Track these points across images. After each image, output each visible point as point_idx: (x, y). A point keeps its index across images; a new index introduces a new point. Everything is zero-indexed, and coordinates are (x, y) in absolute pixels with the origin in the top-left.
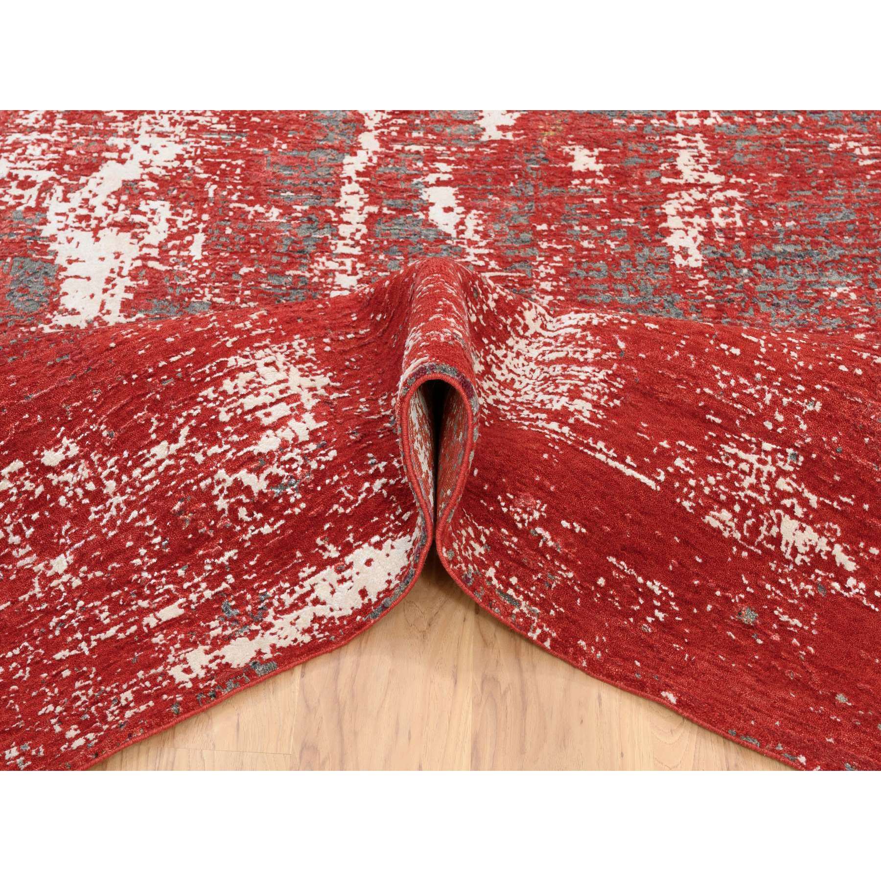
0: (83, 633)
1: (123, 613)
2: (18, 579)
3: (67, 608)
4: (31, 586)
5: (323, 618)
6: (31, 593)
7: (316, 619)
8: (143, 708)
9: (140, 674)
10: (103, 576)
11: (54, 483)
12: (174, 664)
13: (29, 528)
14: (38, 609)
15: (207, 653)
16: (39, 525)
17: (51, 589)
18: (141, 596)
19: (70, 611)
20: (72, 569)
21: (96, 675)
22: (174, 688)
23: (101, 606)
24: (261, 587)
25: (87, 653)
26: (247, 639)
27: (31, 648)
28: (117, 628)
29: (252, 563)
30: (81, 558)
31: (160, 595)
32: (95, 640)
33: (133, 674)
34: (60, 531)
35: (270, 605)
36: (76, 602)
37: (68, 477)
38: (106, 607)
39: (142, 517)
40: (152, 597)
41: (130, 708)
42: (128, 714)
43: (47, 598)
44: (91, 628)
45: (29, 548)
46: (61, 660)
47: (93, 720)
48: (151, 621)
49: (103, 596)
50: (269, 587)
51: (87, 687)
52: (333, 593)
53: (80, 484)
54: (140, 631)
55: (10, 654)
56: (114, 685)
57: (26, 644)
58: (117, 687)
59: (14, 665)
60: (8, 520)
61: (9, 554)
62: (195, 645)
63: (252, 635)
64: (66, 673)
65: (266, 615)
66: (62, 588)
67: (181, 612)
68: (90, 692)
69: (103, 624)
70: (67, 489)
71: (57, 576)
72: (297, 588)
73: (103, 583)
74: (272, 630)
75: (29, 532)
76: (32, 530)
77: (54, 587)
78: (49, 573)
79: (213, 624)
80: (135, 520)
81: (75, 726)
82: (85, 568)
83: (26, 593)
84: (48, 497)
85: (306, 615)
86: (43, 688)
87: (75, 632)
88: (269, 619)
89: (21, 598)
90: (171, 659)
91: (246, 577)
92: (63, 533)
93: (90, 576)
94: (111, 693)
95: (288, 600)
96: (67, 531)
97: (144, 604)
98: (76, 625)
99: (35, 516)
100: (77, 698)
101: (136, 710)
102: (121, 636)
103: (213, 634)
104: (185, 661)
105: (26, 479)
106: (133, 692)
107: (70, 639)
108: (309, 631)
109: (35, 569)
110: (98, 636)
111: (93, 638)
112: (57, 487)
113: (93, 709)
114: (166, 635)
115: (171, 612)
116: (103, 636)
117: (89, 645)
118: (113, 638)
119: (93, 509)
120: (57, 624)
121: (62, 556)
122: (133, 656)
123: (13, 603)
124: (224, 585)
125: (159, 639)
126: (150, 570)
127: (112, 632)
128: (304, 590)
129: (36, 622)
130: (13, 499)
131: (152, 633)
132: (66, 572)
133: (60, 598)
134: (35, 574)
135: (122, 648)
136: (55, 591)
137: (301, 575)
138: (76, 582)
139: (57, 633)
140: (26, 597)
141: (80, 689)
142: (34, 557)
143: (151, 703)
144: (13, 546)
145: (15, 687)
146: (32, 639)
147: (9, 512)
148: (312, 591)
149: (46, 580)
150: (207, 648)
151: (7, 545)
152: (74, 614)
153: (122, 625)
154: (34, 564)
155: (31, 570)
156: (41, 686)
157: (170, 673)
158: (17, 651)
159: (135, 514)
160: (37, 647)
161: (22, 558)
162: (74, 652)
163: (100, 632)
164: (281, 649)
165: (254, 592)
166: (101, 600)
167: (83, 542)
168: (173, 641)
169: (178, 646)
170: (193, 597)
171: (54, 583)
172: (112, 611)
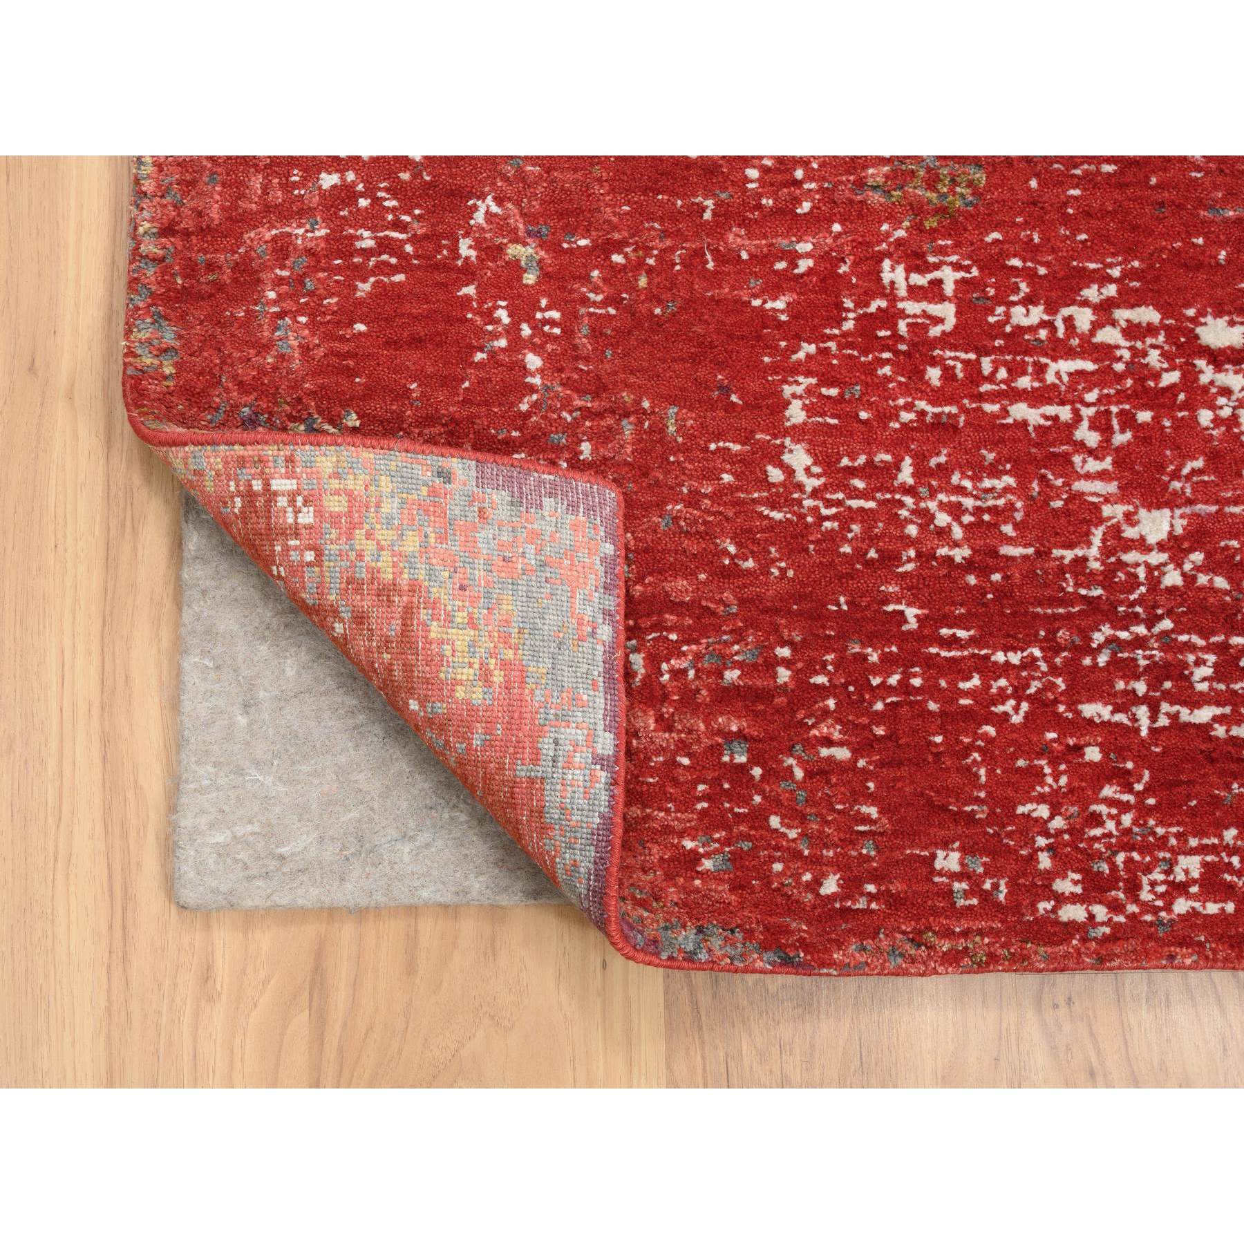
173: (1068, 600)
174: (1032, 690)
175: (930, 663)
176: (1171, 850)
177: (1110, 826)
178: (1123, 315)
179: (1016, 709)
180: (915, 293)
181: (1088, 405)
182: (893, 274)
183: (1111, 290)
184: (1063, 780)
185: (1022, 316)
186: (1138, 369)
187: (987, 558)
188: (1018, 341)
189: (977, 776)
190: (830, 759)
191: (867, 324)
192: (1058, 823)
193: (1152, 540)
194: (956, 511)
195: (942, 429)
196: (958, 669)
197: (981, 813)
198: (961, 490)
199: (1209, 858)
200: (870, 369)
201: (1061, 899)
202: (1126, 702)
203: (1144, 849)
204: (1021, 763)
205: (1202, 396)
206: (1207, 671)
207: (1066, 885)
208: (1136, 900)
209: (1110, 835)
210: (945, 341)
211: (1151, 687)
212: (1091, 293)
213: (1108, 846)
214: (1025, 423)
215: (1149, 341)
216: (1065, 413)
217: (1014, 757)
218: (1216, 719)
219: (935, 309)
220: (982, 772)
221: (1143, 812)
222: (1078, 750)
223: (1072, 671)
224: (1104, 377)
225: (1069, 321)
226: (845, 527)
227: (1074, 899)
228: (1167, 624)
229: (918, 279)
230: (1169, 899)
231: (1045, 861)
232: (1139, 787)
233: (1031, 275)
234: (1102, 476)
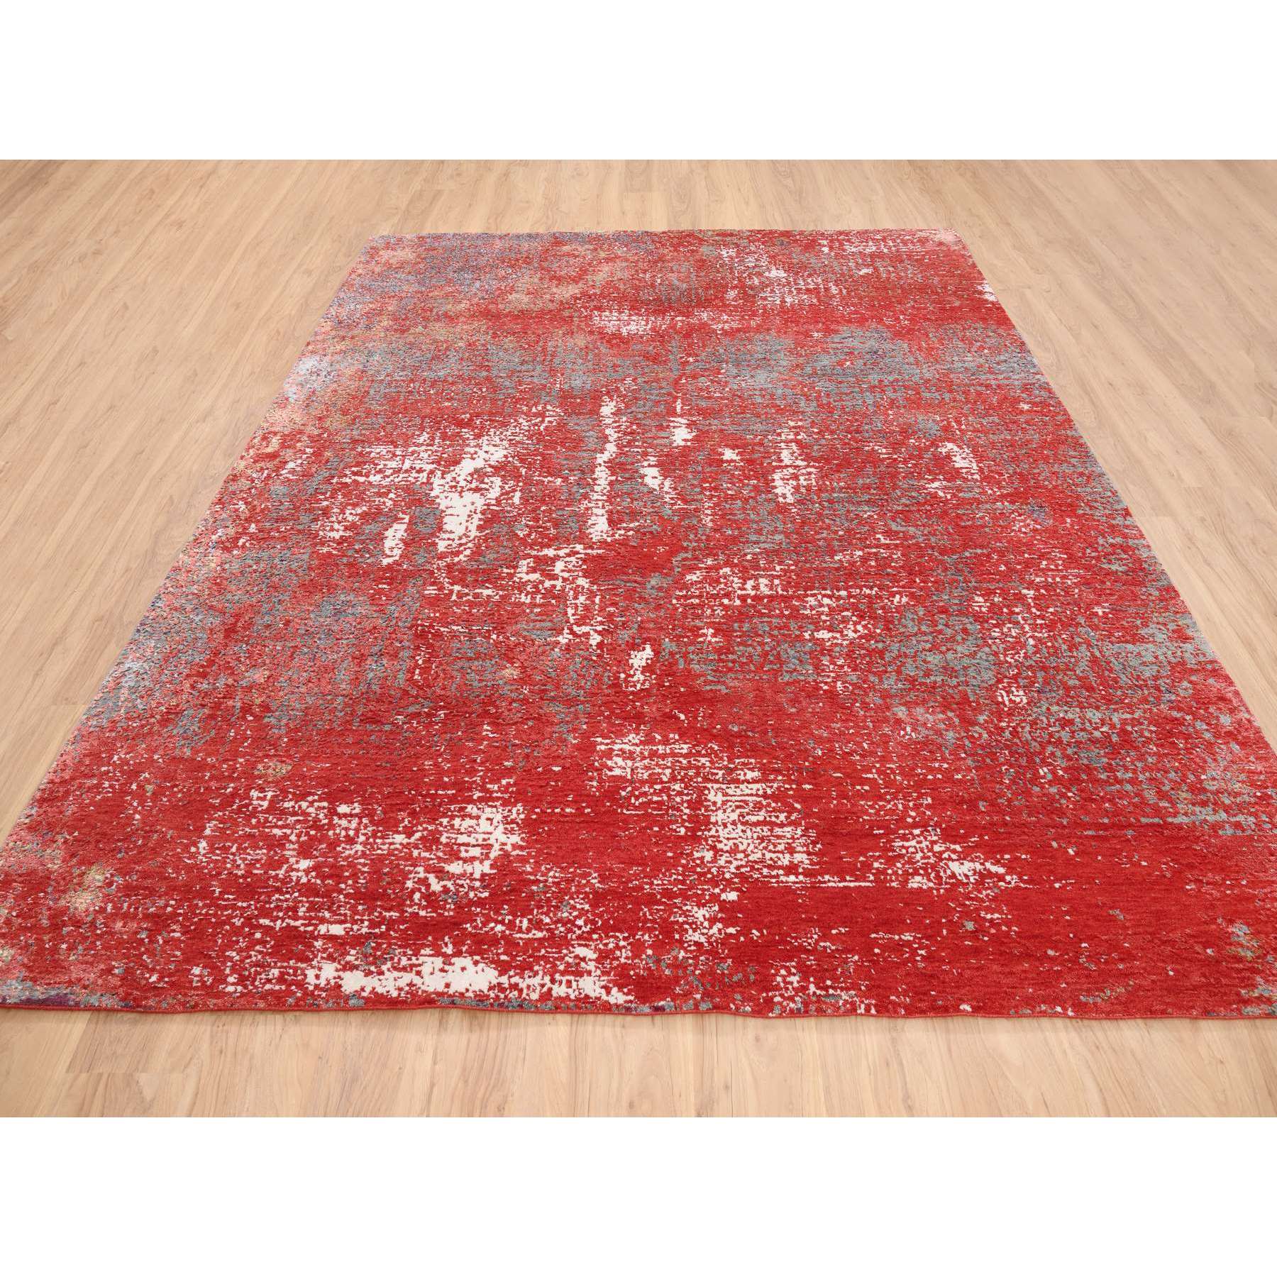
1: (313, 914)
2: (278, 860)
3: (288, 892)
4: (280, 868)
5: (414, 985)
6: (277, 872)
7: (411, 985)
8: (277, 987)
9: (292, 962)
10: (319, 885)
12: (313, 967)
14: (274, 884)
15: (337, 970)
16: (311, 838)
17: (289, 876)
18: (329, 909)
20: (307, 872)
21: (271, 948)
22: (301, 985)
23: (305, 903)
24: (396, 944)
25: (277, 929)
26: (363, 974)
27: (253, 907)
28: (303, 922)
29: (401, 927)
30: (315, 868)
31: (340, 915)
32: (287, 923)
33: (289, 959)
34: (318, 847)
35: (392, 959)
37: (343, 822)
38: (307, 905)
39: (364, 865)
40: (334, 913)
41: (271, 983)
42: (268, 987)
43: (283, 881)
44: (290, 914)
45: (296, 846)
46: (261, 925)
47: (247, 978)
48: (323, 929)
49: (311, 897)
50: (400, 947)
51: (260, 953)
52: (432, 974)
53: (347, 829)
54: (312, 932)
55: (241, 904)
56: (274, 960)
57: (253, 903)
58: (274, 962)
59: (237, 913)
60: (299, 827)
61: (284, 845)
62: (334, 960)
63: (368, 973)
64: (258, 935)
65: (384, 963)
66: (294, 879)
67: (343, 933)
68: (260, 957)
69: (298, 914)
70: (338, 828)
71: (298, 870)
72: (414, 958)
73: (317, 889)
74: (381, 977)
75: (303, 838)
77: (291, 876)
78: (295, 866)
79: (353, 952)
80: (360, 864)
81: (236, 976)
82: (314, 874)
83: (275, 870)
84: (326, 827)
85: (407, 977)
86: (240, 938)
87: (281, 911)
88: (384, 968)
89: (270, 872)
90: (314, 963)
91: (392, 933)
92: (319, 849)
93: (313, 881)
94: (268, 965)
95: (404, 961)
96: (321, 849)
97: (327, 915)
98: (285, 907)
99: (313, 833)
100: (250, 956)
101: (273, 986)
102: (302, 929)
103: (349, 958)
104: (320, 969)
105: (323, 813)
106: (280, 972)
107: (275, 914)
108: (400, 989)
109: (290, 860)
110: (290, 921)
111: (287, 920)
112: (334, 825)
113: (253, 970)
114: (324, 944)
115: (337, 930)
116: (292, 923)
117: (281, 924)
118: (296, 928)
119: (343, 845)
120: (277, 899)
121: (309, 860)
122: (297, 947)
123: (265, 873)
124: (377, 931)
125: (318, 944)
126: (347, 896)
127: (298, 923)
128: (417, 962)
129: (267, 892)
130: (309, 819)
131: (316, 939)
132: (304, 870)
133: (289, 884)
134: (287, 863)
135: (295, 938)
136: (290, 879)
137: (423, 952)
138: (303, 880)
139: (272, 906)
141: (256, 951)
142: (295, 853)
143: (283, 987)
144: (291, 842)
145: (228, 927)
146: (258, 901)
147: (303, 824)
148: (420, 965)
149: (290, 869)
150: (339, 967)
151: (287, 839)
152: (286, 899)
153: (307, 922)
154: (292, 857)
155: (288, 859)
156: (240, 936)
157: (307, 972)
158: (245, 905)
159: (362, 861)
160: (256, 908)
161: (289, 850)
162: (271, 924)
163: (293, 919)
164: (377, 993)
165: (390, 945)
166: (308, 899)
167: (325, 859)
168: (325, 950)
169: (325, 955)
170: (355, 927)
171: (293, 874)
172: (309, 910)
173: (268, 887)
174: (246, 915)
175: (218, 906)
176: (271, 967)
178: (316, 804)
179: (240, 921)
180: (259, 798)
181: (296, 829)
182: (254, 794)
183: (316, 797)
185: (286, 805)
186: (316, 820)
187: (249, 873)
188: (284, 812)
191: (240, 807)
193: (302, 868)
194: (244, 859)
195: (251, 836)
196: (225, 908)
197: (214, 954)
198: (249, 854)
199: (282, 970)
200: (236, 819)
202: (274, 920)
203: (262, 967)
204: (234, 939)
205: (332, 827)
206: (304, 909)
207: (231, 979)
208: (253, 985)
209: (252, 962)
210: (262, 812)
211: (285, 914)
212: (310, 798)
213: (251, 966)
214: (275, 835)
215: (322, 811)
216: (288, 831)
218: (302, 925)
219: (261, 803)
221: (266, 954)
222: (254, 934)
223: (261, 909)
224: (306, 821)
225: (300, 807)
226: (208, 864)
227: (233, 984)
228: (296, 894)
229: (261, 795)
230: (264, 984)
231: (228, 971)
232: (268, 947)
233: (294, 794)
234: (294, 850)
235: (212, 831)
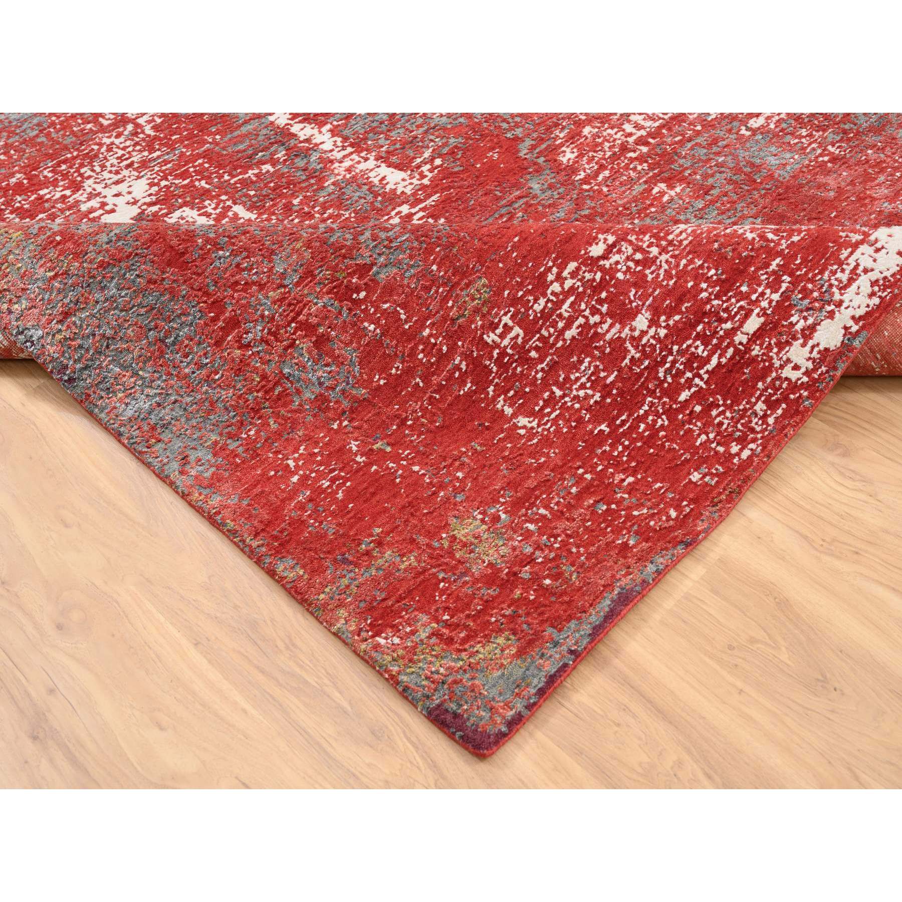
0: (690, 371)
1: (715, 341)
2: (613, 350)
3: (666, 357)
4: (627, 351)
5: (877, 281)
6: (629, 357)
7: (874, 283)
8: (780, 412)
9: (760, 385)
10: (681, 318)
11: (607, 266)
12: (782, 367)
13: (602, 306)
14: (642, 367)
15: (804, 345)
16: (609, 300)
17: (644, 346)
18: (721, 321)
19: (670, 358)
20: (653, 322)
21: (725, 400)
22: (794, 387)
23: (693, 343)
24: (815, 275)
25: (704, 386)
26: (829, 320)
27: (656, 401)
28: (716, 356)
29: (798, 262)
30: (656, 311)
31: (736, 314)
32: (705, 373)
33: (754, 387)
34: (629, 298)
35: (831, 286)
36: (672, 349)
37: (615, 258)
38: (698, 343)
39: (691, 262)
40: (731, 318)
41: (770, 416)
42: (771, 420)
43: (645, 356)
44: (695, 365)
45: (609, 321)
46: (686, 401)
47: (745, 436)
48: (740, 338)
49: (691, 334)
50: (821, 272)
51: (723, 412)
52: (875, 261)
53: (628, 258)
54: (737, 351)
55: (642, 412)
56: (744, 403)
57: (649, 399)
58: (747, 403)
59: (650, 418)
60: (583, 306)
61: (596, 333)
62: (788, 343)
63: (831, 315)
64: (698, 408)
65: (832, 294)
66: (653, 341)
67: (762, 320)
68: (728, 414)
69: (702, 357)
70: (619, 267)
71: (644, 333)
72: (844, 266)
73: (685, 323)
74: (845, 305)
75: (604, 309)
76: (606, 306)
77: (646, 344)
78: (637, 334)
79: (794, 319)
80: (686, 266)
81: (734, 443)
82: (663, 318)
83: (625, 358)
84: (607, 277)
85: (864, 282)
86: (687, 426)
87: (684, 373)
88: (837, 297)
89: (623, 365)
90: (777, 364)
91: (798, 273)
92: (632, 298)
93: (671, 323)
94: (745, 410)
95: (844, 277)
96: (635, 295)
97: (729, 325)
98: (682, 367)
99: (604, 295)
100: (721, 424)
101: (775, 415)
102: (724, 360)
103: (799, 327)
104: (789, 361)
105: (584, 272)
106: (763, 402)
107: (683, 381)
108: (873, 294)
109: (623, 335)
110: (705, 368)
111: (702, 372)
112: (611, 268)
113: (739, 426)
114: (761, 345)
115: (753, 324)
116: (709, 367)
117: (702, 379)
118: (719, 364)
119: (648, 272)
120: (665, 372)
121: (640, 315)
122: (744, 373)
123: (618, 371)
124: (784, 286)
125: (756, 351)
126: (717, 297)
127: (714, 361)
128: (852, 267)
129: (646, 378)
130: (581, 289)
131: (748, 349)
132: (649, 327)
133: (655, 350)
134: (625, 340)
135: (731, 371)
136: (649, 346)
137: (842, 257)
138: (663, 332)
139: (669, 380)
140: (627, 361)
141: (718, 415)
142: (618, 326)
143: (784, 406)
144: (598, 324)
145: (662, 434)
146: (652, 393)
147: (582, 300)
148: (858, 265)
149: (635, 341)
150: (801, 341)
151: (591, 327)
152: (675, 359)
153: (719, 352)
154: (620, 332)
155: (619, 337)
156: (684, 425)
157: (783, 376)
158: (646, 408)
159: (684, 262)
160: (660, 398)
161: (608, 331)
162: (693, 390)
163: (705, 364)
164: (861, 318)
165: (812, 280)
166: (690, 338)
167: (651, 298)
168: (769, 348)
169: (775, 350)
170: (765, 304)
171: (644, 341)
172: (706, 344)
173: (640, 375)
174: (661, 411)
175: (624, 434)
176: (750, 409)
177: (726, 422)
178: (565, 274)
179: (663, 420)
180: (502, 336)
181: (585, 310)
182: (491, 338)
183: (555, 270)
184: (699, 424)
185: (538, 308)
186: (588, 284)
187: (606, 388)
188: (545, 315)
189: (674, 449)
190: (629, 484)
191: (499, 362)
192: (711, 436)
193: (645, 328)
194: (583, 386)
195: (553, 366)
196: (634, 428)
198: (578, 379)
199: (763, 399)
200: (514, 374)
201: (738, 454)
202: (689, 383)
203: (742, 417)
204: (682, 433)
205: (612, 271)
206: (701, 348)
208: (758, 433)
209: (729, 424)
210: (525, 341)
212: (550, 277)
213: (733, 426)
214: (573, 338)
215: (581, 273)
216: (581, 320)
217: (678, 433)
218: (719, 358)
219: (512, 334)
220: (675, 446)
221: (729, 407)
222: (692, 412)
223: (665, 392)
224: (580, 297)
225: (553, 293)
226: (558, 425)
228: (675, 348)
229: (498, 331)
230: (765, 422)
232: (721, 402)
233: (529, 292)
234: (612, 326)
235: (510, 406)
